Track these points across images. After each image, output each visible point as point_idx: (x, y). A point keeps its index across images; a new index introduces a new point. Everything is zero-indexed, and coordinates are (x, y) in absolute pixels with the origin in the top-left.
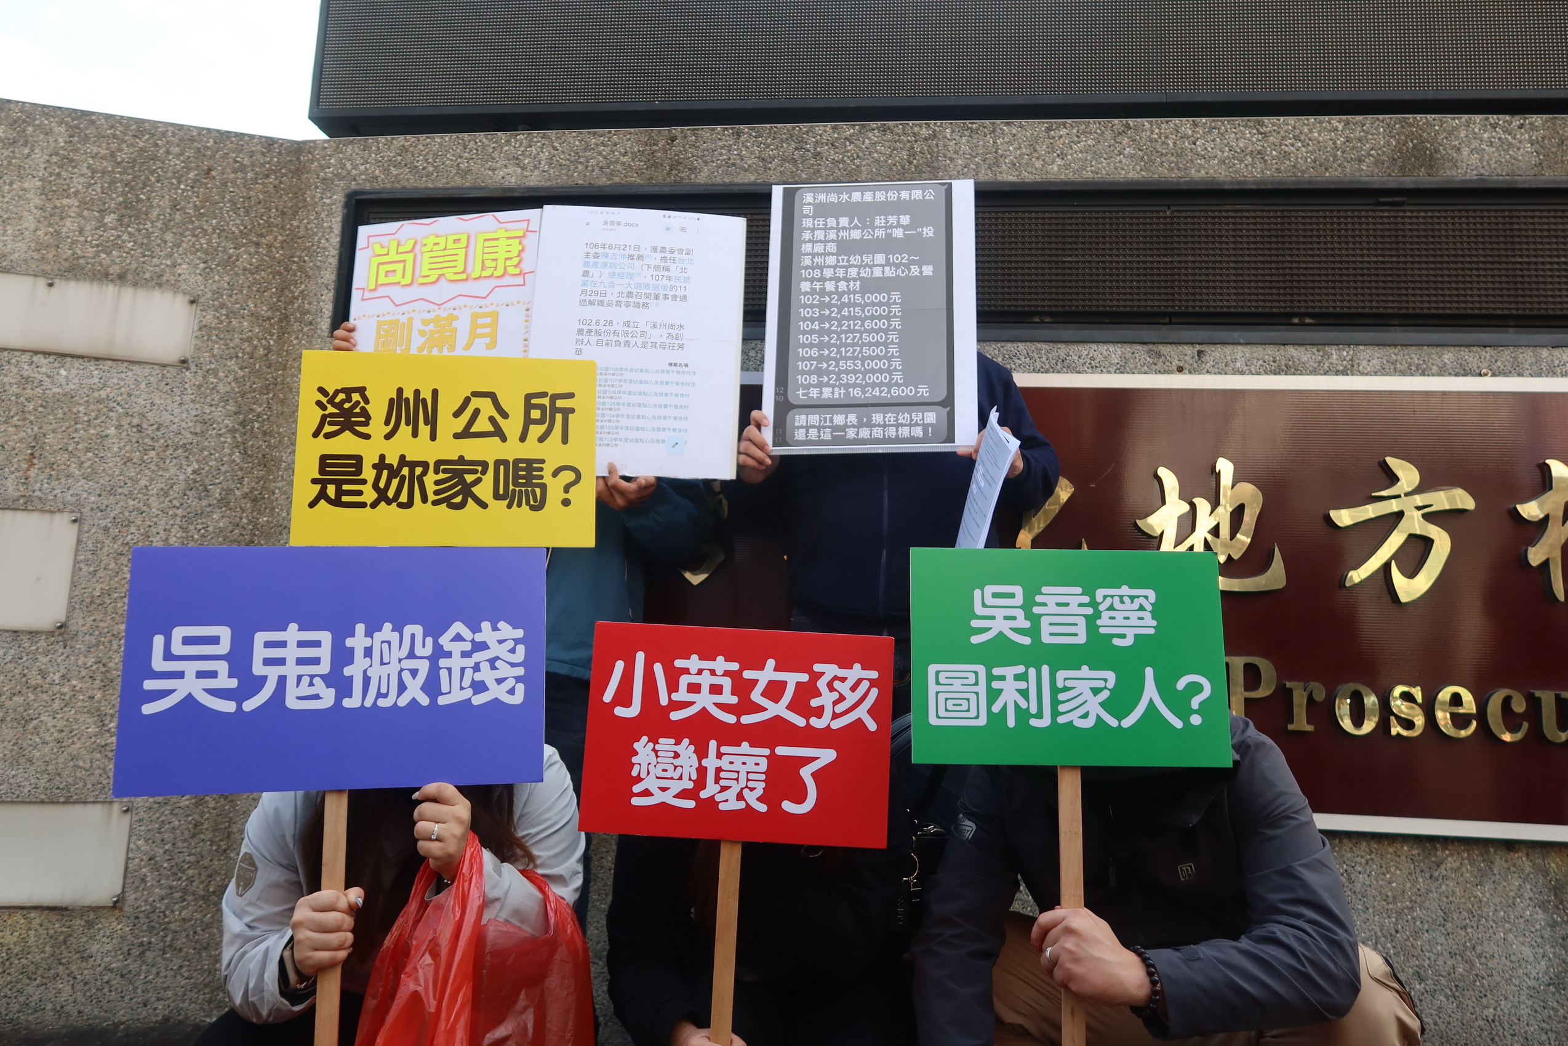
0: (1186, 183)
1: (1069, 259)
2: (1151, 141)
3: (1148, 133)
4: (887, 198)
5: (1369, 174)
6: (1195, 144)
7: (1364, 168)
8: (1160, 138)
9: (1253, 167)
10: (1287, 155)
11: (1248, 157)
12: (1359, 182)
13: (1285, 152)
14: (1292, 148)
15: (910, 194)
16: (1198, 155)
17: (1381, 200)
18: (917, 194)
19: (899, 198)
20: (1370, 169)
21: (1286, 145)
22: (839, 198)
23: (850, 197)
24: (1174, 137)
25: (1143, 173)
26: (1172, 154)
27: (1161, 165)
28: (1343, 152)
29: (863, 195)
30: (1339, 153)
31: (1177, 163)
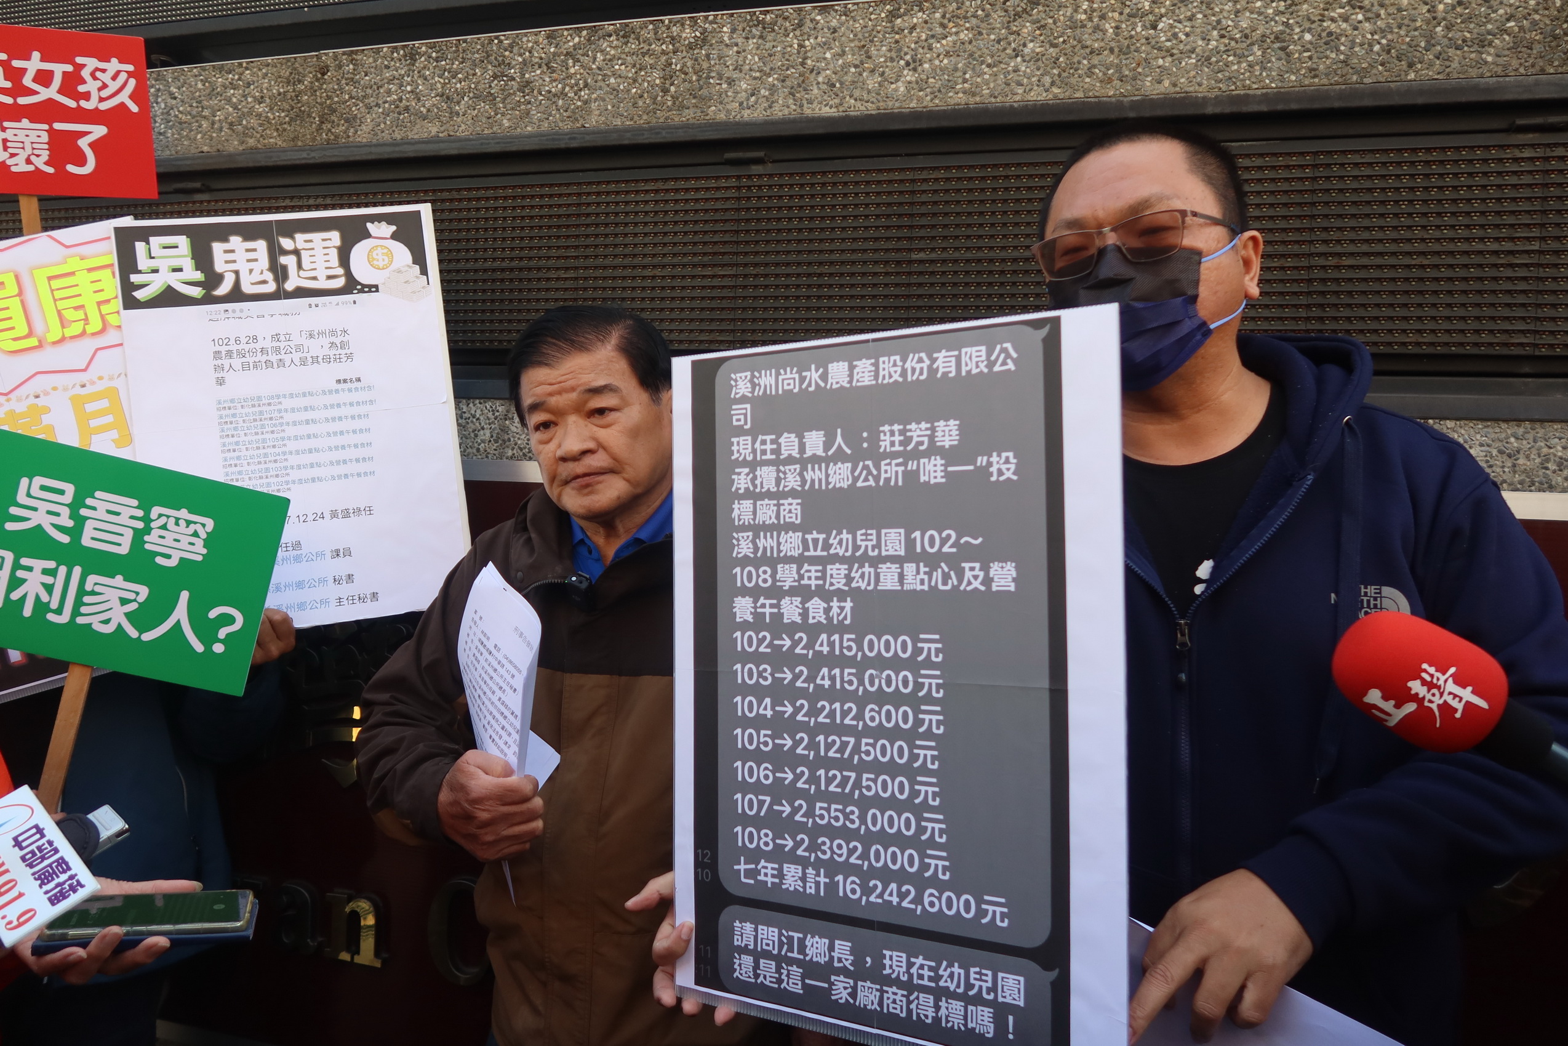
0: (1134, 105)
1: (921, 256)
2: (1073, 28)
3: (1070, 10)
4: (904, 373)
5: (1499, 70)
6: (1154, 27)
7: (1489, 59)
8: (1090, 19)
9: (1264, 68)
10: (1332, 39)
11: (1255, 48)
12: (1476, 88)
13: (1330, 34)
14: (1344, 25)
15: (958, 359)
16: (1160, 49)
17: (1520, 122)
18: (974, 359)
19: (932, 371)
20: (1501, 61)
21: (1333, 20)
22: (802, 379)
23: (824, 377)
24: (1116, 15)
25: (1056, 90)
26: (1112, 50)
27: (1090, 73)
28: (1448, 28)
29: (852, 368)
30: (1439, 29)
31: (1118, 68)
